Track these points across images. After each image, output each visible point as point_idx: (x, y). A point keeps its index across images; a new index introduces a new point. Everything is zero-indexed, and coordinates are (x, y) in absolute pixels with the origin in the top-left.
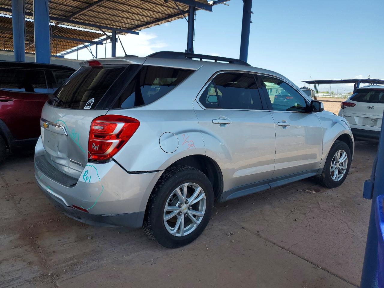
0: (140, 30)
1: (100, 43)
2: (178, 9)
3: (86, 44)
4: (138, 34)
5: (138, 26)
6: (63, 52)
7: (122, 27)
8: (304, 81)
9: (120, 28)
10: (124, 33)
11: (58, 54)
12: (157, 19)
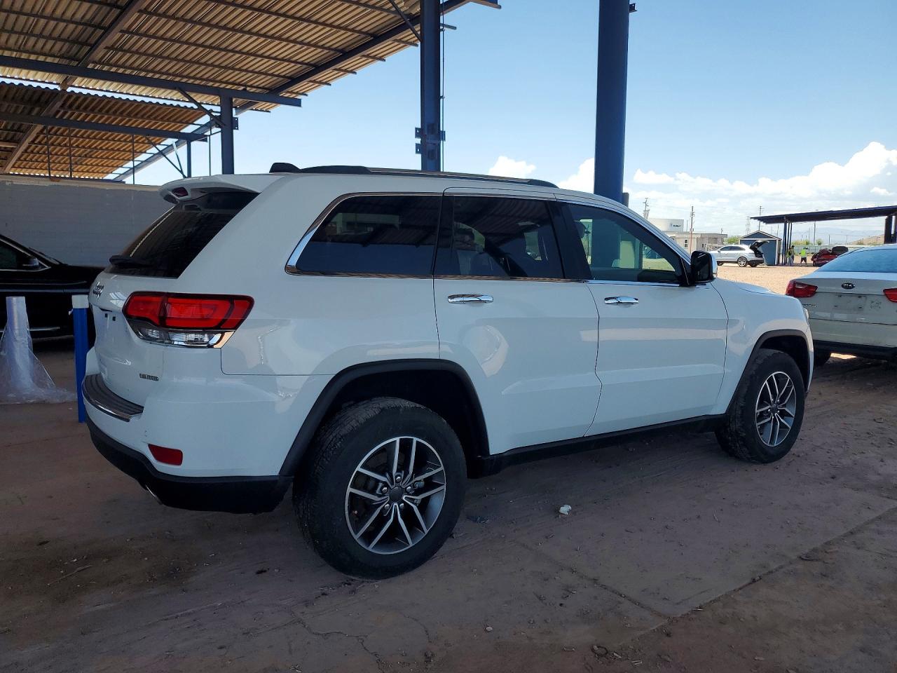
0: (303, 94)
1: (200, 136)
2: (394, 9)
3: (170, 141)
4: (297, 103)
5: (294, 80)
6: (121, 171)
7: (251, 86)
8: (755, 218)
9: (245, 90)
10: (262, 105)
11: (110, 177)
12: (341, 51)
